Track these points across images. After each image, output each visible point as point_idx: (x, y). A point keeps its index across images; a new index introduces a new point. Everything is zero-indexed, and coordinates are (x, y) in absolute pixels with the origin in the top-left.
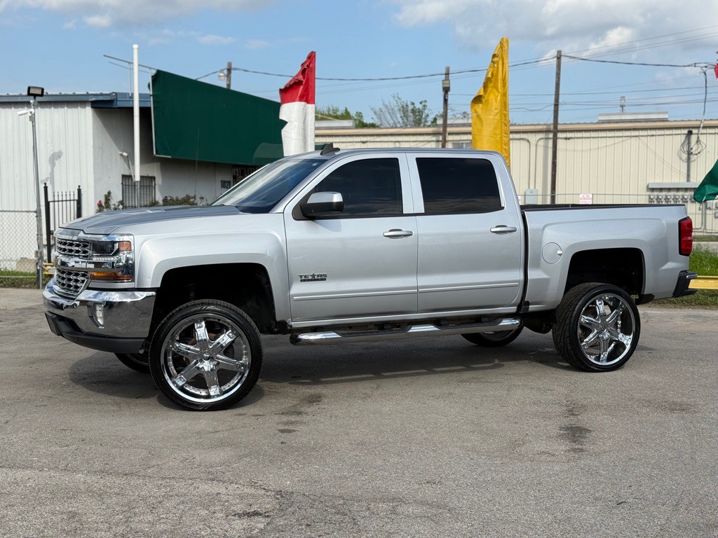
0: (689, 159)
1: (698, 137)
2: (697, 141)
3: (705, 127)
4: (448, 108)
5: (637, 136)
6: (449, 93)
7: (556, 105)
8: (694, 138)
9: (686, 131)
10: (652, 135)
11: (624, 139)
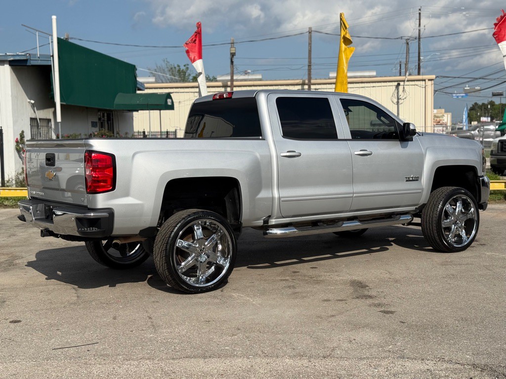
0: (398, 102)
1: (404, 88)
2: (403, 90)
3: (408, 81)
4: (234, 67)
5: (363, 87)
6: (234, 57)
7: (310, 66)
8: (401, 88)
9: (396, 84)
10: (374, 87)
11: (355, 89)
